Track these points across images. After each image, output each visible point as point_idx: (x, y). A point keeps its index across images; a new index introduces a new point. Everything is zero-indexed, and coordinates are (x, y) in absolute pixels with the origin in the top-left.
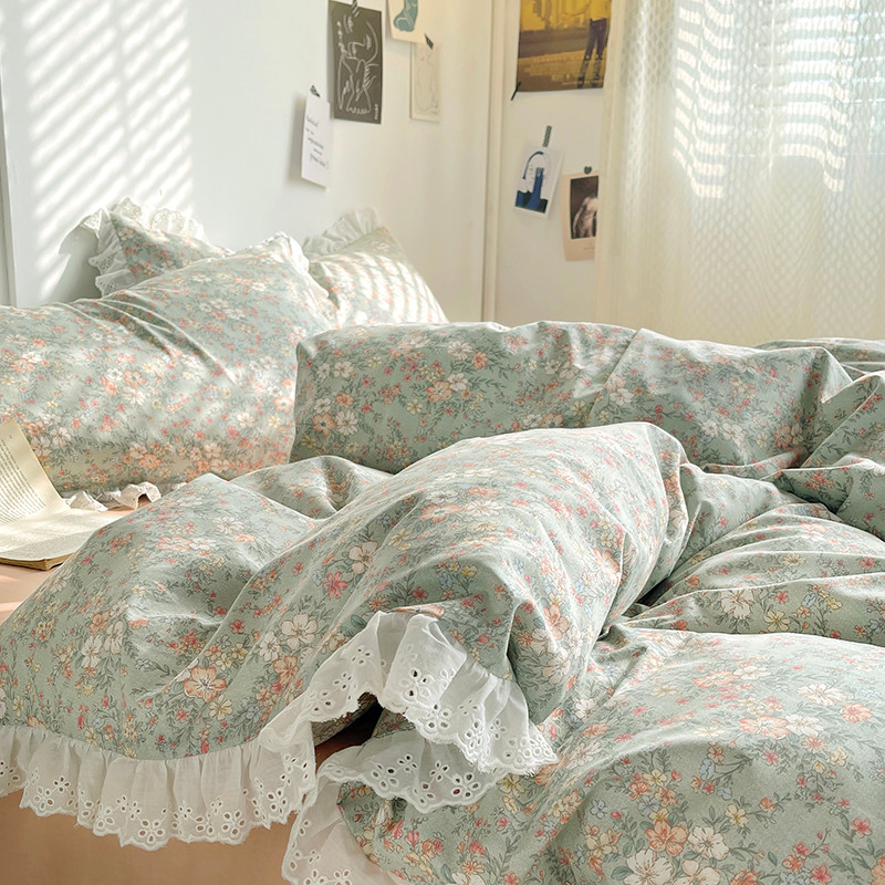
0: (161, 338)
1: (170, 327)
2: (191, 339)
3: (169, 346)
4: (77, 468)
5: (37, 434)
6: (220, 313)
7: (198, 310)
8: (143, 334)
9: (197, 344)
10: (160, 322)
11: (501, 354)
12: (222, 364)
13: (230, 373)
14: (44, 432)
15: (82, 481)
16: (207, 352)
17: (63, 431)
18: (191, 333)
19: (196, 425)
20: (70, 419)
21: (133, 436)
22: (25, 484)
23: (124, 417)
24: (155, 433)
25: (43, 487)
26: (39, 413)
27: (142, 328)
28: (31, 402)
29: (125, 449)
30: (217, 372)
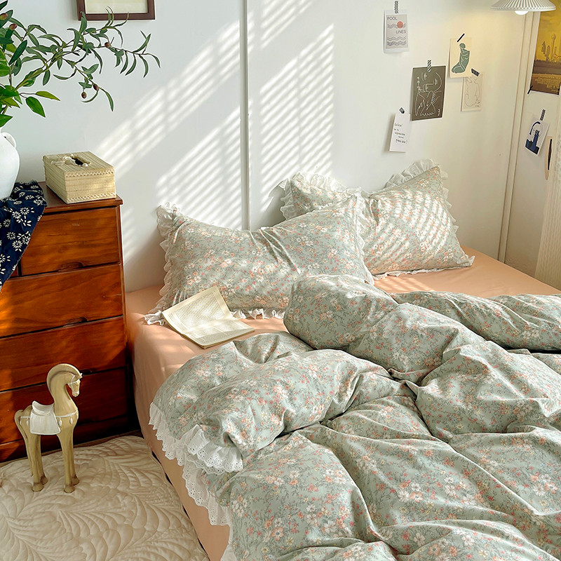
0: (277, 254)
1: (282, 250)
2: (288, 254)
3: (279, 258)
4: (237, 302)
5: (223, 291)
6: (303, 242)
7: (295, 241)
8: (271, 252)
9: (289, 257)
10: (279, 247)
11: (345, 307)
12: (297, 266)
13: (299, 271)
14: (226, 290)
15: (239, 306)
16: (292, 261)
17: (232, 290)
18: (289, 252)
19: (281, 291)
20: (236, 286)
21: (257, 293)
22: (218, 307)
23: (255, 286)
24: (265, 293)
25: (225, 308)
26: (226, 283)
27: (271, 249)
28: (224, 279)
29: (254, 298)
30: (294, 269)
